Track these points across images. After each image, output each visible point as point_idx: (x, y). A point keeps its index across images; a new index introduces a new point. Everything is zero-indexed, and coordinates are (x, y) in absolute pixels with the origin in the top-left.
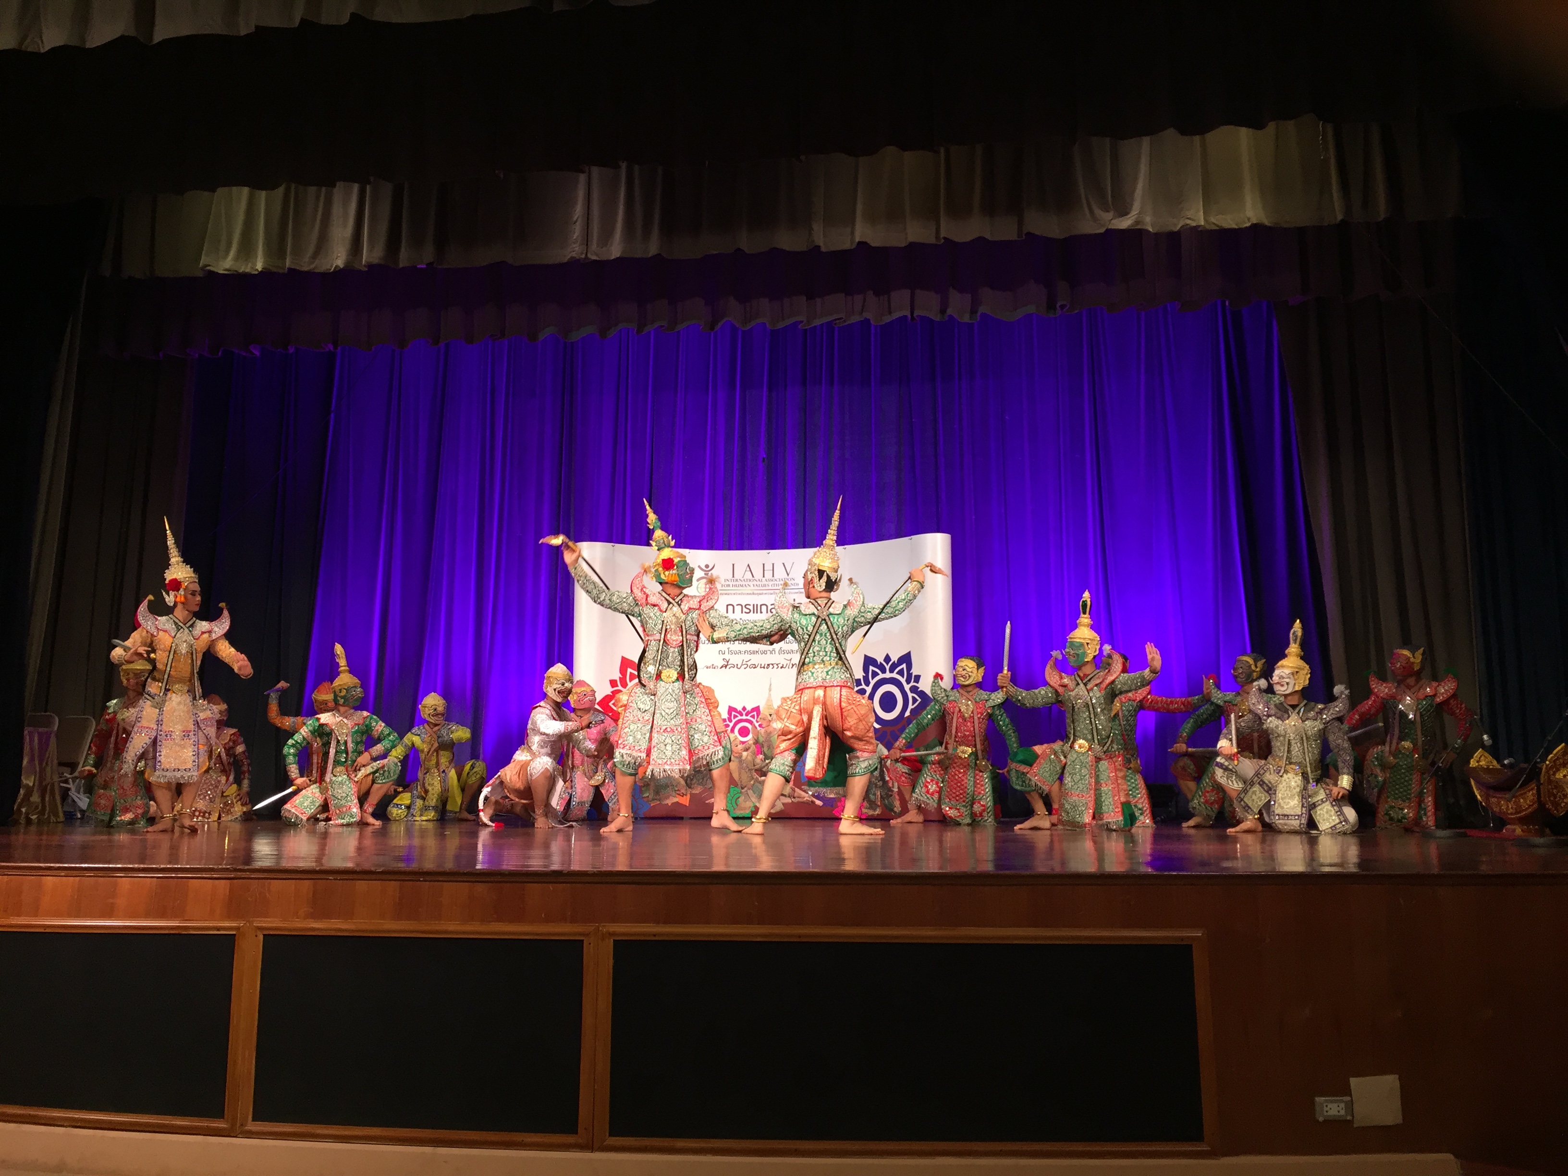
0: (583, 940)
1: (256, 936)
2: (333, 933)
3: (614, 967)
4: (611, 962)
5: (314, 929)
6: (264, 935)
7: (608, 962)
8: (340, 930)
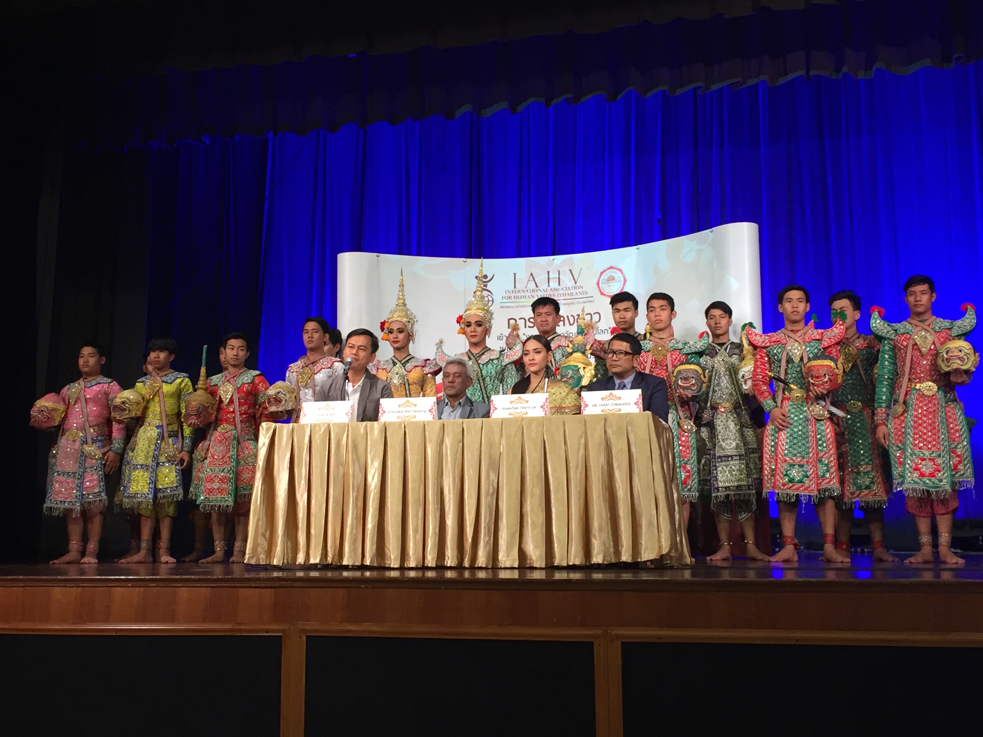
0: (593, 642)
1: (300, 637)
2: (367, 635)
3: (622, 666)
4: (620, 661)
5: (349, 631)
6: (307, 636)
7: (616, 662)
8: (374, 632)
